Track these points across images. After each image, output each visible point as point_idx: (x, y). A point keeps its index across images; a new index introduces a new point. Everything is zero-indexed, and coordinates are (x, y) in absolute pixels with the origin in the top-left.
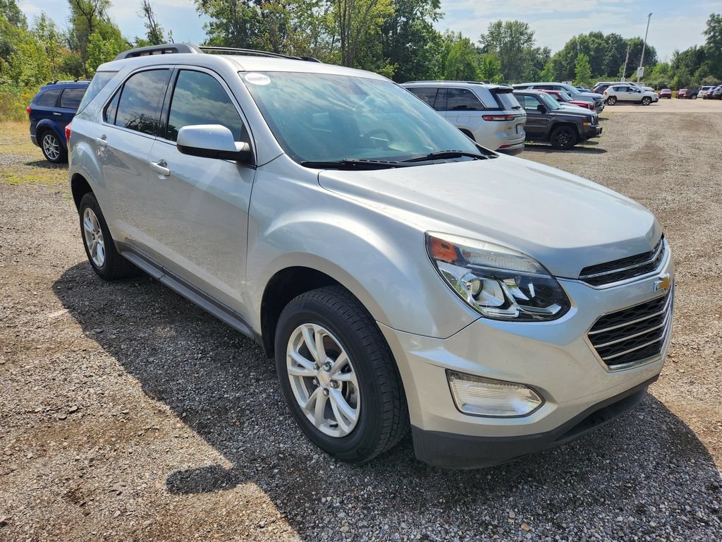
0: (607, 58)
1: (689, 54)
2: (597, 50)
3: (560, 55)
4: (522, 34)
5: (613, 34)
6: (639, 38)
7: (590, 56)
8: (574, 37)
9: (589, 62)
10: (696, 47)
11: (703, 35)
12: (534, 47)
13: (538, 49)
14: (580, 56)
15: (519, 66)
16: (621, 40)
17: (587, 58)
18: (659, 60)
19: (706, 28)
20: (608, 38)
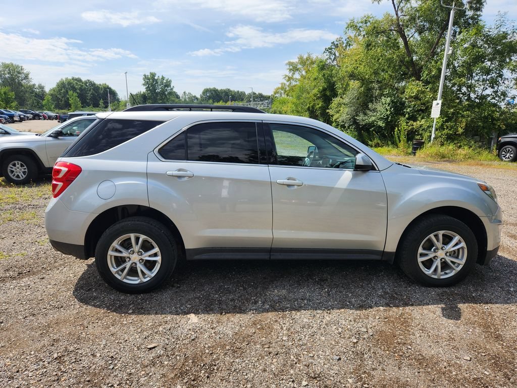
0: (89, 95)
1: (139, 96)
2: (81, 89)
3: (54, 90)
4: (19, 73)
5: (88, 80)
6: (105, 84)
7: (77, 93)
8: (62, 79)
9: (78, 97)
10: (141, 92)
11: (143, 86)
12: (32, 83)
13: (34, 85)
14: (71, 92)
15: (23, 96)
16: (95, 84)
17: (75, 94)
18: (120, 98)
19: (143, 82)
20: (86, 83)
